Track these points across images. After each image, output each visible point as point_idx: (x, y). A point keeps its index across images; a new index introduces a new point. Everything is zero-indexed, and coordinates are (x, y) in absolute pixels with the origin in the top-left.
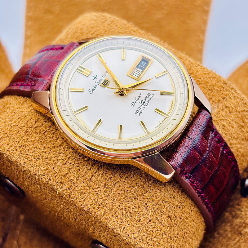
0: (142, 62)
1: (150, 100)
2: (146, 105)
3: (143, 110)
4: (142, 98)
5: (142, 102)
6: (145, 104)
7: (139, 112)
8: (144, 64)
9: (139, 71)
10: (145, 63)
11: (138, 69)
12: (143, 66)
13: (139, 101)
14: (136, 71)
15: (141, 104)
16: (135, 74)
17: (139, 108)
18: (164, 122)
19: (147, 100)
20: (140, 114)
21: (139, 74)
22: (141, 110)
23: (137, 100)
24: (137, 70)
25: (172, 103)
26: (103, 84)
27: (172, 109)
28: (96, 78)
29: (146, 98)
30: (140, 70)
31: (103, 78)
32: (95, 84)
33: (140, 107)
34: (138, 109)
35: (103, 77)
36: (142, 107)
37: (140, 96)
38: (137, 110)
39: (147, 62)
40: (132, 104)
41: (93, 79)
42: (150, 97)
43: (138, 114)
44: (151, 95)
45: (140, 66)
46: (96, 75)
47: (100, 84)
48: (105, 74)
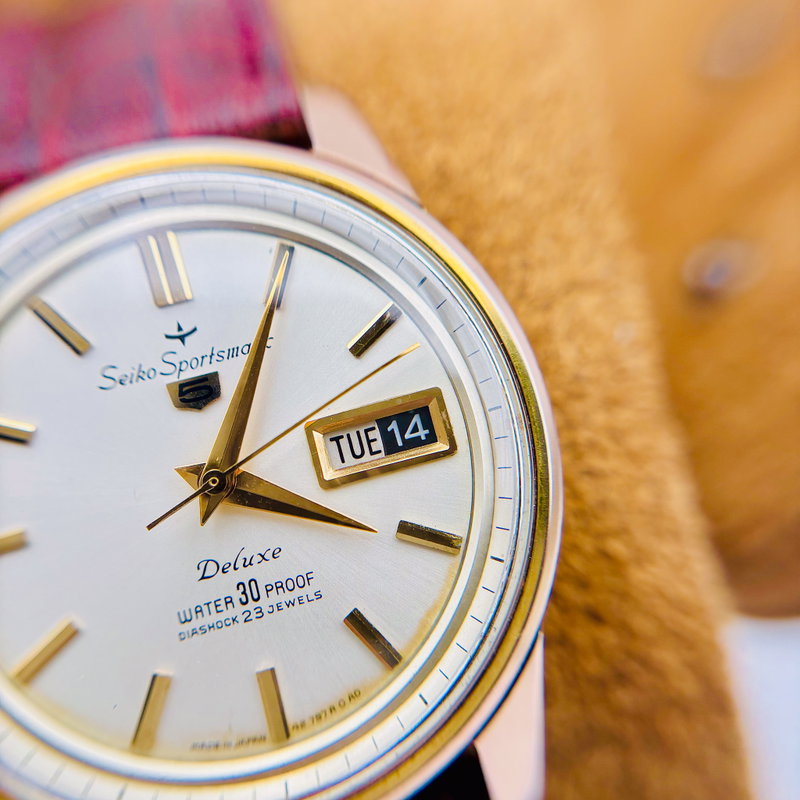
0: (416, 419)
1: (284, 606)
2: (254, 615)
3: (218, 626)
4: (265, 573)
5: (249, 592)
6: (252, 605)
7: (196, 623)
8: (415, 429)
9: (369, 442)
10: (422, 433)
11: (376, 434)
12: (402, 436)
13: (244, 575)
14: (362, 434)
15: (237, 595)
16: (344, 442)
17: (212, 606)
19: (275, 598)
20: (194, 632)
21: (358, 452)
22: (214, 618)
23: (240, 564)
24: (366, 431)
25: (351, 698)
28: (182, 338)
29: (279, 586)
30: (378, 445)
31: (207, 359)
32: (152, 361)
33: (222, 602)
34: (205, 608)
35: (215, 357)
36: (229, 613)
37: (268, 556)
38: (199, 611)
39: (432, 436)
40: (202, 566)
41: (168, 337)
42: (298, 592)
43: (188, 627)
44: (309, 590)
45: (394, 426)
46: (195, 330)
47: (174, 379)
48: (233, 352)
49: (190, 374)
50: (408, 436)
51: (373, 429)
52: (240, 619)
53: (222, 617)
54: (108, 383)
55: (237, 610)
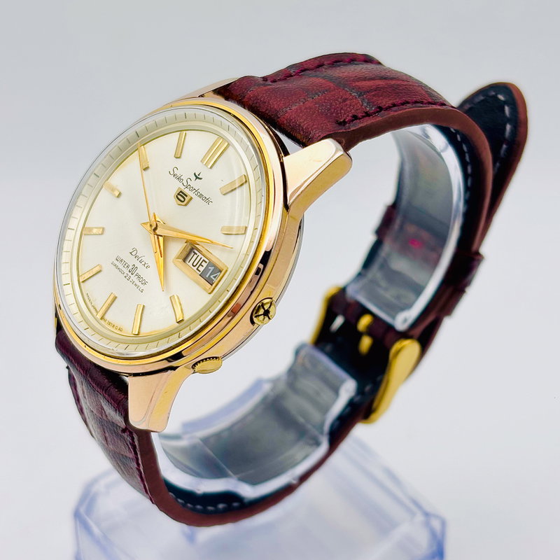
1: (134, 284)
2: (128, 277)
3: (120, 270)
4: (141, 270)
5: (133, 270)
6: (130, 274)
7: (118, 263)
9: (200, 265)
11: (205, 265)
12: (209, 276)
13: (138, 264)
14: (202, 260)
15: (130, 268)
16: (196, 256)
17: (125, 263)
19: (135, 279)
20: (115, 265)
21: (194, 264)
22: (121, 267)
23: (140, 260)
25: (119, 329)
26: (181, 192)
28: (197, 178)
29: (139, 277)
30: (201, 269)
33: (127, 265)
37: (146, 265)
38: (122, 261)
40: (134, 250)
42: (139, 284)
43: (116, 262)
44: (142, 287)
45: (212, 268)
46: (201, 179)
47: (182, 188)
48: (201, 196)
49: (186, 191)
50: (212, 277)
51: (206, 262)
52: (125, 275)
53: (123, 269)
54: (172, 173)
55: (126, 271)
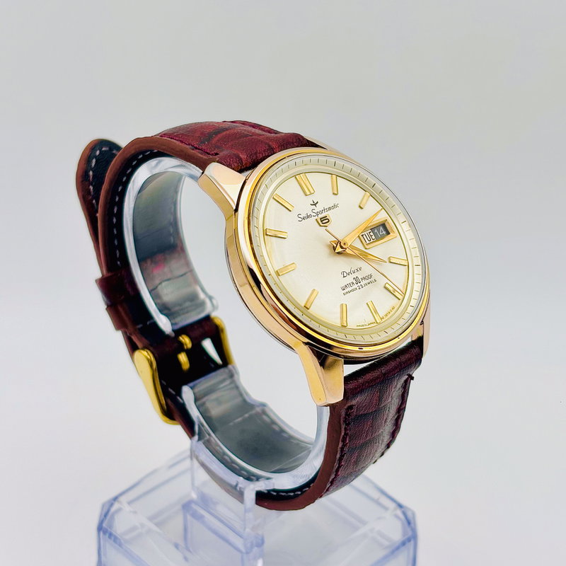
0: (381, 228)
1: (367, 284)
2: (361, 287)
3: (353, 290)
5: (357, 280)
6: (359, 284)
7: (347, 290)
8: (382, 231)
9: (371, 236)
10: (384, 232)
11: (372, 234)
12: (379, 234)
13: (354, 275)
15: (354, 282)
16: (365, 237)
17: (349, 285)
18: (370, 326)
19: (364, 282)
20: (347, 293)
21: (369, 239)
22: (351, 288)
23: (352, 272)
24: (369, 233)
25: (393, 309)
26: (320, 219)
27: (389, 316)
28: (315, 205)
29: (364, 278)
30: (373, 237)
31: (323, 211)
32: (310, 212)
33: (351, 284)
35: (325, 211)
37: (359, 269)
38: (346, 286)
39: (388, 233)
40: (342, 273)
41: (311, 205)
42: (370, 280)
43: (345, 291)
44: (372, 279)
45: (376, 231)
46: (317, 202)
47: (317, 217)
48: (330, 209)
49: (320, 216)
51: (371, 232)
52: (358, 288)
53: (353, 288)
54: (301, 219)
55: (356, 286)
